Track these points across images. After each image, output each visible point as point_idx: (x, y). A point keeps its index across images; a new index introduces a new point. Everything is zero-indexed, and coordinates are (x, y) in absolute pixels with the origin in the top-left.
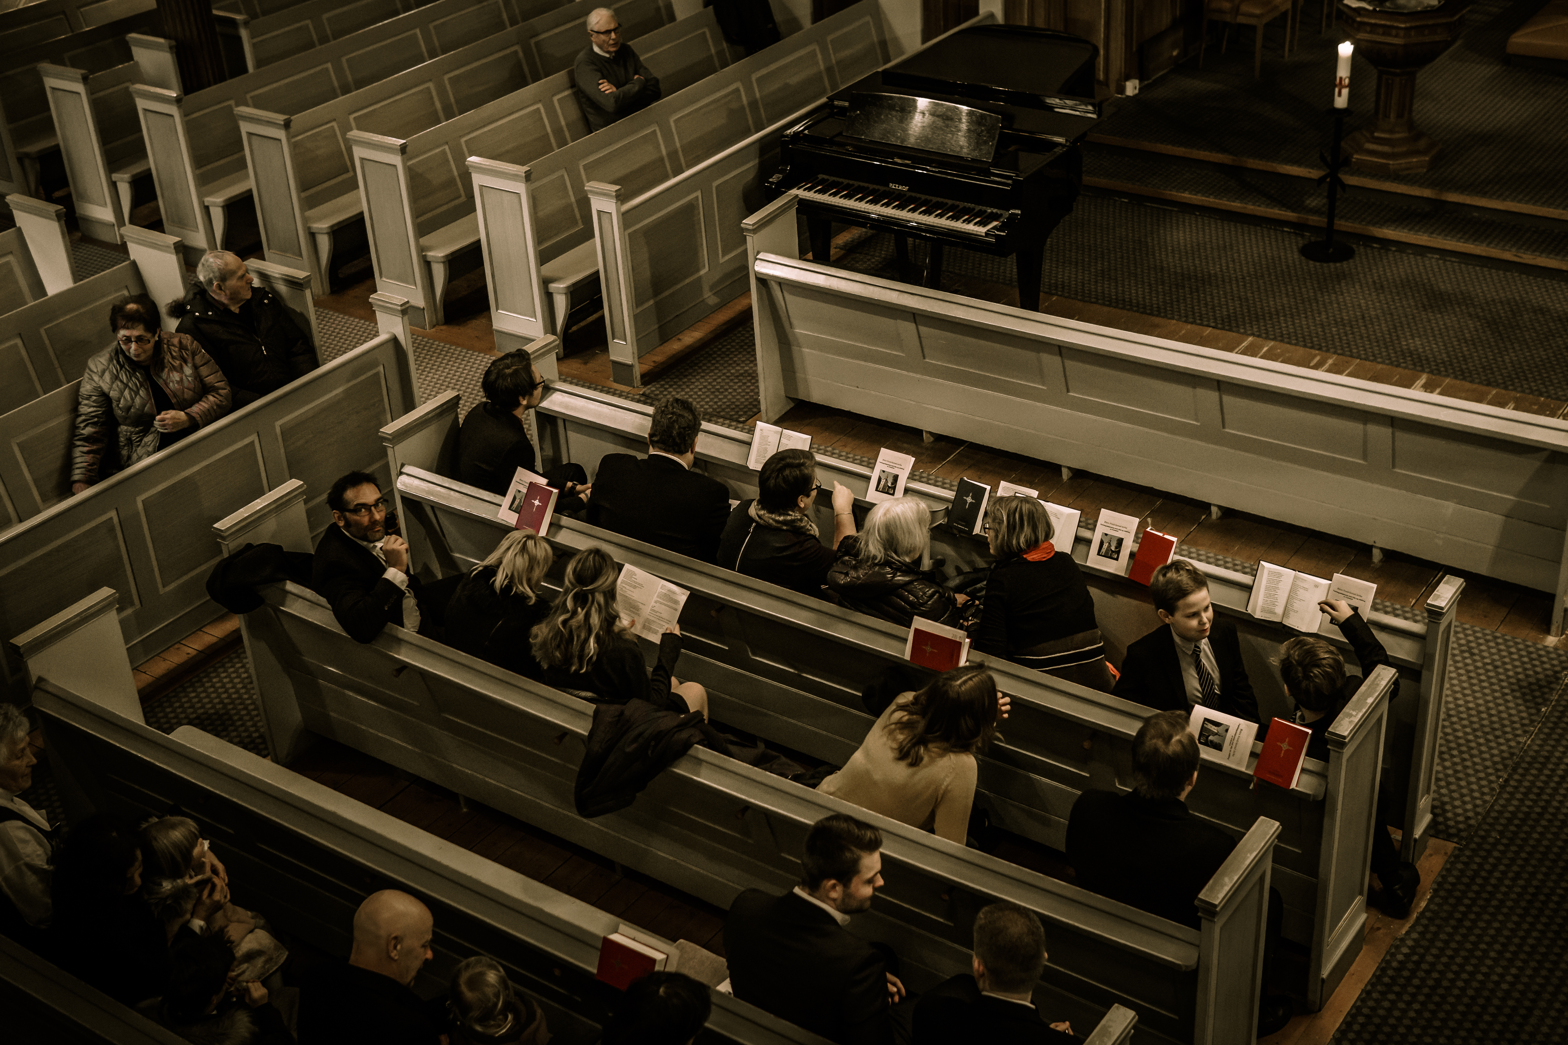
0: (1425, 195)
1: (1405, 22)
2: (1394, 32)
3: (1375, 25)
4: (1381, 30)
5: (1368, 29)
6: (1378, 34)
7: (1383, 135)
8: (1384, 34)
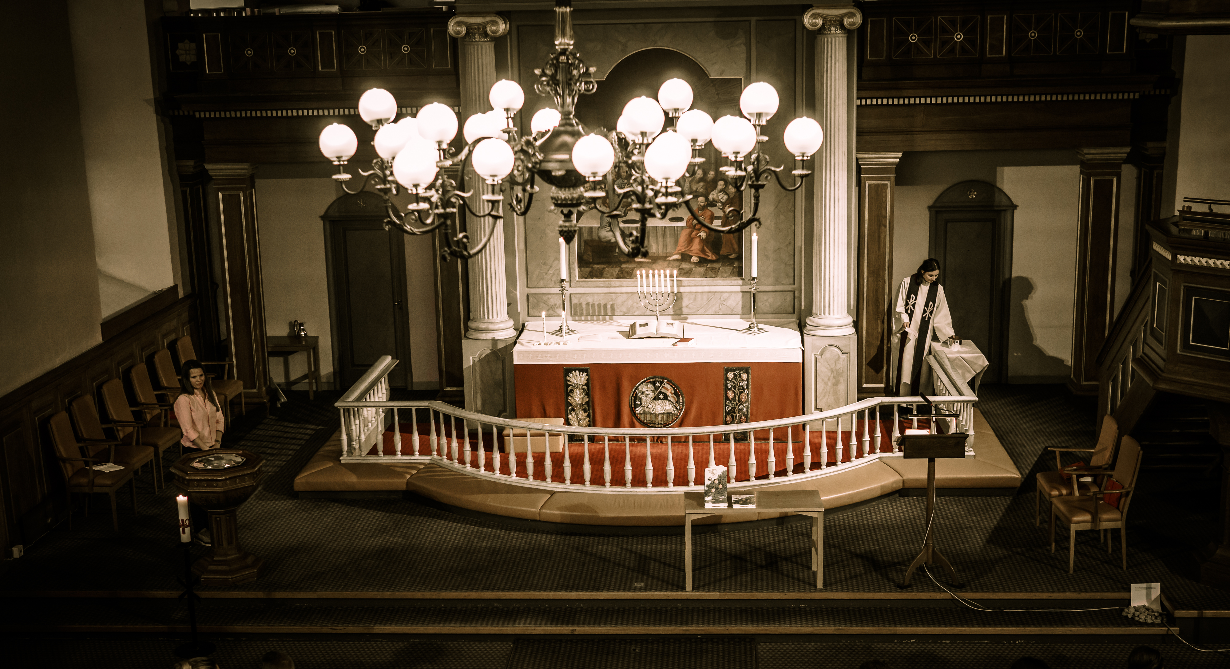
0: (259, 597)
1: (221, 476)
2: (215, 484)
3: (200, 480)
4: (205, 484)
5: (196, 484)
6: (204, 486)
7: (220, 558)
8: (207, 486)
